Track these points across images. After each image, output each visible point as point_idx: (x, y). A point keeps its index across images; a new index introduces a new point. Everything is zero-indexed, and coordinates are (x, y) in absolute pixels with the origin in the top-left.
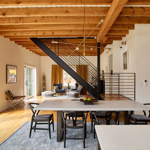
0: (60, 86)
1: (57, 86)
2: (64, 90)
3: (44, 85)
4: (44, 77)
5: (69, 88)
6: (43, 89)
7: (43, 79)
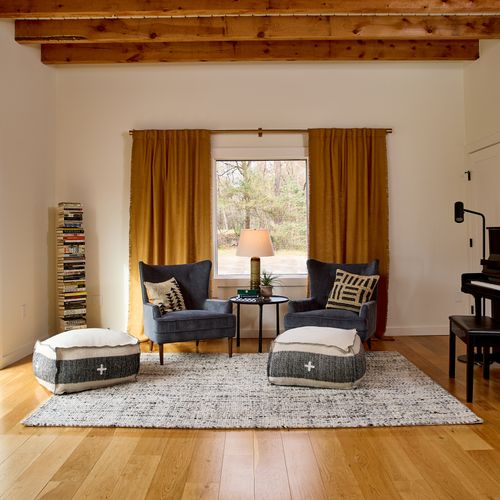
0: (193, 281)
1: (169, 285)
2: (222, 311)
3: (77, 277)
4: (78, 217)
5: (259, 290)
6: (68, 306)
7: (66, 229)
